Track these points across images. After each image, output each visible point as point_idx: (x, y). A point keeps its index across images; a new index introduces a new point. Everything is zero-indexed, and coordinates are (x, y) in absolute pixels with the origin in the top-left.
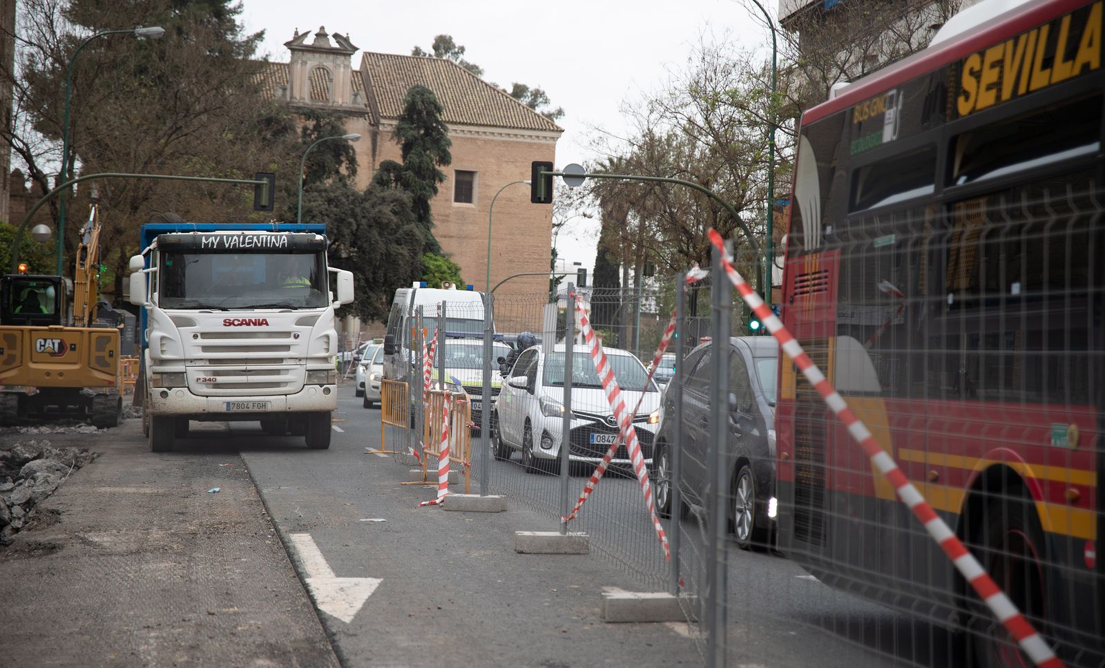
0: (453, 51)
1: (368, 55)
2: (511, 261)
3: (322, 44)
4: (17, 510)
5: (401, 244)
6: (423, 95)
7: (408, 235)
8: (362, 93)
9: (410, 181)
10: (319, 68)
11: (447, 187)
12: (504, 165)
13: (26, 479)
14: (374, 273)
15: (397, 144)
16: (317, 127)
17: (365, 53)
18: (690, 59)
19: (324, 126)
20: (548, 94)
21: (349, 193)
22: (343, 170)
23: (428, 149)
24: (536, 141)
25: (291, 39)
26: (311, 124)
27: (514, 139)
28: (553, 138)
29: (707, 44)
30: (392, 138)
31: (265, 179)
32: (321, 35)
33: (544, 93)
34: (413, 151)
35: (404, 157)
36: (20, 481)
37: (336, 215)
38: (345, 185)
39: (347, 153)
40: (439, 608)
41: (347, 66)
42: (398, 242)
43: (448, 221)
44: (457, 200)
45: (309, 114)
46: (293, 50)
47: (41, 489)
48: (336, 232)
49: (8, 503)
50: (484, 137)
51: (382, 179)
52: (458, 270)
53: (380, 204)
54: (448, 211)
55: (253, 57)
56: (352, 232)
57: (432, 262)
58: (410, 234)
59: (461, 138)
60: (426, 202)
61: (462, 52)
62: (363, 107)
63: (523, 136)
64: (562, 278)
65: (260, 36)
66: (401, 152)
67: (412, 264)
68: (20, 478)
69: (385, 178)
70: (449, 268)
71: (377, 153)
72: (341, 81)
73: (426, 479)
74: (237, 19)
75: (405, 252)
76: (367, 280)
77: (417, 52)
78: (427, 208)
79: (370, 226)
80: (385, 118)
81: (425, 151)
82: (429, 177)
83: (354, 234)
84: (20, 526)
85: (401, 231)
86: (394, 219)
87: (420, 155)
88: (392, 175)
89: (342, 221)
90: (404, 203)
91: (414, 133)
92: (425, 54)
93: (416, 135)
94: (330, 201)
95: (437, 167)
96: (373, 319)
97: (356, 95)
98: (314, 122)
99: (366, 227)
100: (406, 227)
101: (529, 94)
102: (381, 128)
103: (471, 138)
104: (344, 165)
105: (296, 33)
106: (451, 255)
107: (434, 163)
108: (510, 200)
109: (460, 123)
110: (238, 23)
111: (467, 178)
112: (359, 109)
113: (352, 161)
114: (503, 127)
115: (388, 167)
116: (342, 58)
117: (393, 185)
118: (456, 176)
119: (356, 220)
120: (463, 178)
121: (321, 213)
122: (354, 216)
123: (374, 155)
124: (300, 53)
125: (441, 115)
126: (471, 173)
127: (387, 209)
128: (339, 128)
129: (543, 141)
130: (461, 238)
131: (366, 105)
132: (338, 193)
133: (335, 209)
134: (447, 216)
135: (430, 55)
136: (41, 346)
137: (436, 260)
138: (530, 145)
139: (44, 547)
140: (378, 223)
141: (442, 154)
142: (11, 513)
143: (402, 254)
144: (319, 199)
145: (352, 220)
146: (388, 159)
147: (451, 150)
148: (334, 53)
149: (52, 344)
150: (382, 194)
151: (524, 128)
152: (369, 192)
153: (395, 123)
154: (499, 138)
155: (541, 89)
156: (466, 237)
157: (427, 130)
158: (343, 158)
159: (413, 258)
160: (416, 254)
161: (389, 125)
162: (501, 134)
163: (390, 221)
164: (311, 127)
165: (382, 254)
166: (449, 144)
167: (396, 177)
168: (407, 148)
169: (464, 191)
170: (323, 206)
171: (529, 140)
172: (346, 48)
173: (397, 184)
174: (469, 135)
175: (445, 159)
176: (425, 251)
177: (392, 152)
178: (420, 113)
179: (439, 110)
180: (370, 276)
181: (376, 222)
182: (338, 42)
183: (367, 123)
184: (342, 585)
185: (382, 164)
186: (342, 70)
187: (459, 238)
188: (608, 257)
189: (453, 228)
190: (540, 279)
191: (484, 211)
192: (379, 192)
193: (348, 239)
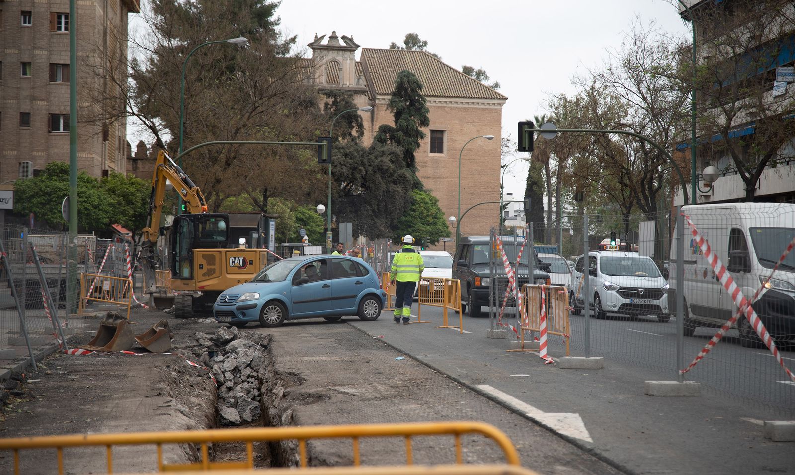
0: (419, 45)
1: (365, 50)
2: (472, 194)
3: (334, 43)
4: (228, 375)
5: (396, 184)
6: (408, 77)
7: (401, 177)
8: (363, 77)
9: (401, 139)
10: (332, 61)
11: (426, 143)
12: (465, 125)
13: (231, 353)
14: (378, 205)
15: (391, 112)
16: (335, 103)
17: (364, 49)
18: (623, 44)
19: (340, 102)
20: (487, 73)
21: (359, 149)
22: (354, 133)
23: (413, 115)
24: (488, 107)
25: (312, 41)
26: (331, 101)
27: (472, 106)
28: (500, 104)
29: (637, 33)
30: (387, 108)
31: (325, 141)
32: (334, 37)
33: (485, 72)
34: (403, 117)
35: (396, 122)
36: (228, 355)
37: (351, 165)
38: (356, 144)
39: (357, 121)
40: (643, 433)
41: (352, 59)
42: (395, 183)
43: (426, 166)
44: (432, 151)
45: (329, 94)
46: (314, 49)
47: (243, 360)
48: (351, 177)
49: (222, 370)
50: (450, 105)
51: (380, 138)
52: (436, 201)
53: (381, 156)
54: (426, 160)
55: (287, 56)
56: (362, 177)
57: (418, 196)
58: (403, 177)
59: (434, 107)
60: (412, 153)
61: (426, 45)
62: (364, 87)
63: (478, 103)
64: (507, 204)
65: (293, 40)
66: (393, 119)
67: (405, 198)
68: (228, 353)
69: (383, 137)
70: (431, 200)
71: (375, 119)
72: (348, 69)
73: (523, 348)
74: (277, 29)
75: (400, 190)
76: (373, 211)
77: (393, 46)
78: (412, 158)
79: (375, 172)
80: (380, 94)
81: (411, 117)
82: (414, 136)
83: (363, 178)
84: (232, 386)
85: (396, 175)
86: (392, 166)
87: (407, 120)
88: (387, 135)
89: (355, 169)
90: (398, 155)
91: (403, 104)
92: (399, 48)
93: (405, 106)
94: (346, 155)
95: (419, 128)
96: (378, 238)
97: (358, 79)
98: (333, 100)
99: (372, 173)
100: (400, 172)
101: (474, 73)
102: (377, 102)
103: (441, 107)
104: (354, 129)
105: (316, 37)
106: (431, 190)
107: (417, 125)
108: (470, 150)
109: (433, 96)
110: (277, 31)
111: (439, 135)
112: (361, 89)
113: (360, 126)
114: (464, 97)
115: (384, 129)
116: (349, 53)
117: (389, 142)
118: (431, 134)
119: (364, 168)
120: (435, 135)
121: (340, 164)
122: (363, 165)
123: (372, 121)
124: (319, 51)
125: (421, 91)
126: (442, 132)
127: (386, 159)
128: (351, 103)
129: (493, 107)
130: (436, 178)
131: (365, 86)
132: (352, 149)
133: (350, 161)
134: (425, 163)
135: (402, 48)
136: (232, 262)
137: (421, 195)
138: (484, 110)
139: (313, 396)
140: (380, 169)
141: (423, 119)
142: (225, 377)
143: (397, 191)
144: (338, 153)
145: (362, 168)
146: (385, 124)
147: (429, 116)
148: (342, 50)
149: (239, 261)
150: (382, 149)
151: (479, 98)
152: (373, 148)
153: (389, 97)
154: (461, 106)
155: (483, 70)
156: (438, 178)
157: (412, 101)
158: (354, 124)
159: (405, 194)
160: (407, 191)
161: (383, 99)
162: (462, 103)
163: (389, 168)
164: (331, 103)
165: (384, 191)
166: (428, 111)
167: (390, 136)
168: (398, 116)
169: (437, 145)
170: (342, 159)
171: (483, 106)
172: (351, 46)
173: (391, 141)
174: (439, 105)
175: (425, 122)
176: (413, 189)
177: (387, 118)
178: (406, 90)
179: (420, 87)
180: (376, 207)
181: (379, 169)
182: (345, 42)
183: (367, 98)
184: (559, 418)
185: (380, 128)
186: (348, 61)
187: (434, 178)
188: (535, 188)
189: (429, 171)
190: (493, 206)
191: (451, 158)
192: (379, 148)
193: (360, 182)
